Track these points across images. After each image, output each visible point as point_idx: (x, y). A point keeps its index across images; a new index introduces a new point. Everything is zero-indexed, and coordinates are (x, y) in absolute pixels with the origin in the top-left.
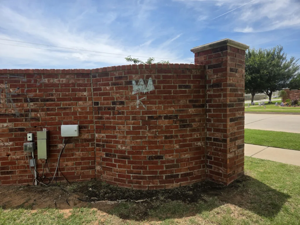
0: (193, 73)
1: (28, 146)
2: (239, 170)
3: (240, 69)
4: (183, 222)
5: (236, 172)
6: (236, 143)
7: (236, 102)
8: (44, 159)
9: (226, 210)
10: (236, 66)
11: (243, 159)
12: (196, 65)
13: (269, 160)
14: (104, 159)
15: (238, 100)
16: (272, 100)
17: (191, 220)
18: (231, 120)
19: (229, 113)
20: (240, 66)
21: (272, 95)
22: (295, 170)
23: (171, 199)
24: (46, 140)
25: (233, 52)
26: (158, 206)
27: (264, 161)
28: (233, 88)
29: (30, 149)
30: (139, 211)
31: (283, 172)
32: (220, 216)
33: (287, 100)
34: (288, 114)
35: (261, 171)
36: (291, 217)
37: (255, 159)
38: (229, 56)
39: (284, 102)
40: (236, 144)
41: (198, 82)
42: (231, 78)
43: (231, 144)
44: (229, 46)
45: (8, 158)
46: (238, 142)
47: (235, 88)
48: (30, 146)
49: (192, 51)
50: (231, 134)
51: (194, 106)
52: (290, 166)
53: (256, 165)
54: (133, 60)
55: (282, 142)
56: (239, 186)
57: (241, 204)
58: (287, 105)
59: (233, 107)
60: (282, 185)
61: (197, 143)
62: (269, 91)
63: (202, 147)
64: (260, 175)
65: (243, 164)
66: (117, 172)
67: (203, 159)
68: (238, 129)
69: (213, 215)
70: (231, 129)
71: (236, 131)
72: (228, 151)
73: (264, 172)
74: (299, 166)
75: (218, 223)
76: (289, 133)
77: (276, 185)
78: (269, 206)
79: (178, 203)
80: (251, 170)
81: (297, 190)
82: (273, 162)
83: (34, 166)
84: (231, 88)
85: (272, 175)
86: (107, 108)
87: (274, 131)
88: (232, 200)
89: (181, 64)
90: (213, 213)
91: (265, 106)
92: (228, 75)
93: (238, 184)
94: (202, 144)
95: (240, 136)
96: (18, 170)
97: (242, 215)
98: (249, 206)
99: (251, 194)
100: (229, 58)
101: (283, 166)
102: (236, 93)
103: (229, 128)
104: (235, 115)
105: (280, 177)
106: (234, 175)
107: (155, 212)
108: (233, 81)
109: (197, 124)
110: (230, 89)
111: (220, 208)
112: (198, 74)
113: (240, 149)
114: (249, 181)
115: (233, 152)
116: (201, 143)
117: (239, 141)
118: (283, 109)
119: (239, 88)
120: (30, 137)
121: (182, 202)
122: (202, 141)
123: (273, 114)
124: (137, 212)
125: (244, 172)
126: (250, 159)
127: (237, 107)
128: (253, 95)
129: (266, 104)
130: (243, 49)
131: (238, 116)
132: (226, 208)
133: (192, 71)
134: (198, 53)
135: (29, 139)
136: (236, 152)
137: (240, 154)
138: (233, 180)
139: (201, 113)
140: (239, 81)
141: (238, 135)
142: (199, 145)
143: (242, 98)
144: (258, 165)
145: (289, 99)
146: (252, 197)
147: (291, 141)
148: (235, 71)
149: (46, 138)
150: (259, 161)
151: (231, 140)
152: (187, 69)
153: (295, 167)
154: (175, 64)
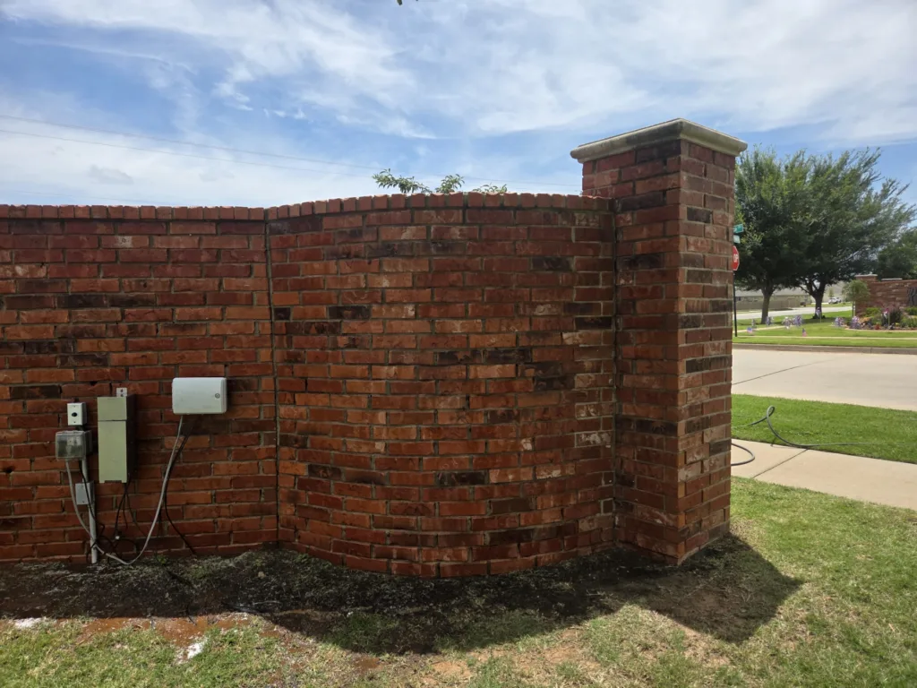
0: (577, 223)
1: (71, 442)
2: (714, 518)
3: (718, 213)
4: (541, 675)
5: (704, 523)
6: (705, 437)
7: (706, 311)
8: (120, 482)
9: (670, 637)
10: (707, 205)
11: (727, 486)
12: (585, 200)
13: (807, 490)
14: (303, 484)
15: (713, 305)
16: (825, 310)
17: (563, 669)
18: (692, 367)
19: (685, 345)
20: (719, 203)
21: (826, 296)
22: (882, 518)
23: (506, 604)
24: (124, 423)
25: (699, 159)
26: (466, 627)
27: (792, 492)
28: (697, 269)
29: (74, 449)
30: (406, 642)
31: (848, 524)
32: (651, 657)
33: (868, 309)
34: (871, 351)
35: (781, 521)
36: (866, 659)
37: (763, 485)
38: (687, 171)
39: (861, 316)
40: (707, 440)
41: (591, 252)
42: (691, 239)
43: (690, 440)
44: (685, 140)
45: (7, 477)
46: (712, 434)
47: (703, 269)
48: (75, 442)
49: (575, 155)
50: (691, 408)
51: (582, 324)
52: (870, 508)
53: (767, 503)
54: (397, 182)
55: (848, 435)
56: (714, 568)
57: (716, 621)
58: (869, 324)
59: (697, 327)
60: (841, 562)
61: (587, 435)
62: (817, 283)
63: (604, 447)
64: (777, 532)
65: (726, 501)
66: (344, 523)
67: (606, 483)
68: (712, 393)
69: (629, 654)
70: (690, 394)
71: (706, 400)
72: (681, 462)
73: (790, 525)
74: (895, 508)
75: (645, 676)
76: (872, 408)
77: (826, 564)
78: (801, 627)
79: (526, 617)
80: (750, 518)
81: (886, 580)
82: (818, 495)
83: (87, 503)
84: (691, 268)
85: (813, 533)
86: (313, 326)
87: (826, 404)
88: (691, 607)
89: (539, 195)
90: (632, 647)
91: (802, 327)
92: (682, 228)
93: (711, 560)
94: (602, 439)
95: (718, 415)
96: (38, 515)
97: (719, 652)
98: (739, 627)
99: (746, 591)
100: (685, 178)
101: (847, 506)
102: (706, 284)
103: (685, 391)
104: (702, 351)
105: (837, 539)
106: (699, 533)
107: (457, 643)
108: (697, 248)
109: (590, 377)
110: (689, 271)
111: (654, 632)
112: (592, 224)
113: (718, 455)
114: (743, 553)
115: (697, 462)
116: (600, 434)
117: (714, 429)
118: (857, 336)
119: (715, 270)
120: (75, 415)
121: (540, 616)
122: (604, 429)
123: (827, 350)
124: (403, 644)
125: (728, 525)
126: (751, 485)
127: (709, 328)
128: (768, 293)
129: (806, 322)
130: (729, 152)
131: (713, 354)
132: (672, 631)
133: (574, 218)
134: (594, 162)
135: (72, 421)
136: (706, 463)
137: (717, 470)
138: (695, 550)
139: (602, 344)
140: (717, 249)
141: (713, 411)
142: (594, 442)
143: (725, 299)
144: (772, 504)
145: (875, 308)
146: (751, 599)
147: (876, 433)
148: (705, 217)
149: (126, 418)
150: (777, 490)
151: (691, 428)
152: (560, 210)
153: (884, 511)
154: (522, 194)
